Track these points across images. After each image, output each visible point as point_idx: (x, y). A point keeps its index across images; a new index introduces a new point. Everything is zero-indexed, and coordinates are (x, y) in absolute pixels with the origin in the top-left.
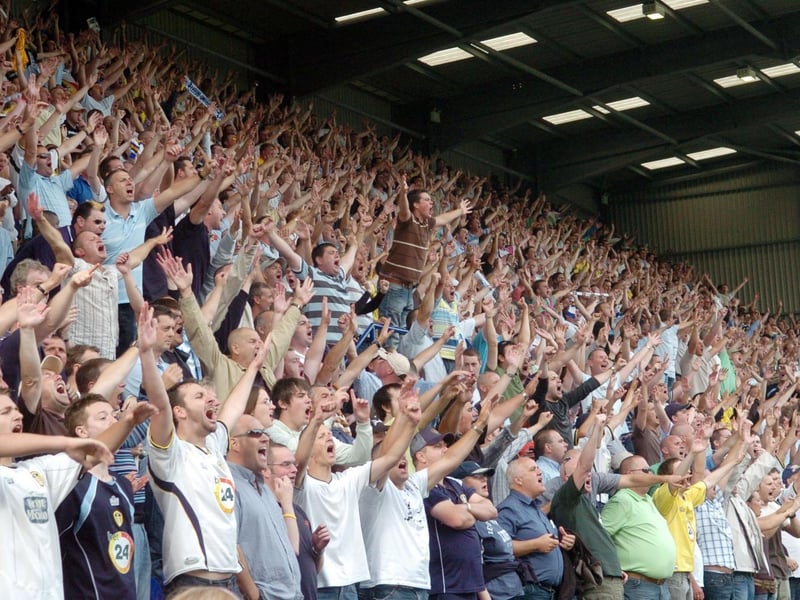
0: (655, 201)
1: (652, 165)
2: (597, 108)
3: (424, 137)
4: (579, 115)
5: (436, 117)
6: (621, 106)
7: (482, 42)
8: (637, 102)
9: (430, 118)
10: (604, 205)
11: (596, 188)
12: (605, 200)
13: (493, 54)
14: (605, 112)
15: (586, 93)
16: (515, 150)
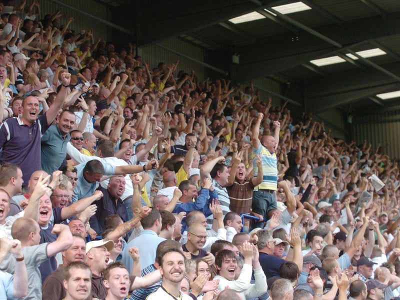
0: (385, 122)
1: (384, 96)
2: (350, 55)
3: (227, 74)
4: (336, 60)
5: (236, 59)
6: (366, 54)
7: (273, 8)
8: (377, 52)
9: (232, 60)
10: (349, 124)
11: (344, 111)
12: (350, 120)
13: (279, 16)
14: (355, 58)
15: (344, 46)
16: (289, 83)
